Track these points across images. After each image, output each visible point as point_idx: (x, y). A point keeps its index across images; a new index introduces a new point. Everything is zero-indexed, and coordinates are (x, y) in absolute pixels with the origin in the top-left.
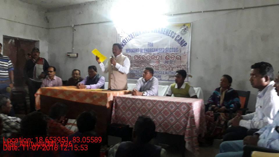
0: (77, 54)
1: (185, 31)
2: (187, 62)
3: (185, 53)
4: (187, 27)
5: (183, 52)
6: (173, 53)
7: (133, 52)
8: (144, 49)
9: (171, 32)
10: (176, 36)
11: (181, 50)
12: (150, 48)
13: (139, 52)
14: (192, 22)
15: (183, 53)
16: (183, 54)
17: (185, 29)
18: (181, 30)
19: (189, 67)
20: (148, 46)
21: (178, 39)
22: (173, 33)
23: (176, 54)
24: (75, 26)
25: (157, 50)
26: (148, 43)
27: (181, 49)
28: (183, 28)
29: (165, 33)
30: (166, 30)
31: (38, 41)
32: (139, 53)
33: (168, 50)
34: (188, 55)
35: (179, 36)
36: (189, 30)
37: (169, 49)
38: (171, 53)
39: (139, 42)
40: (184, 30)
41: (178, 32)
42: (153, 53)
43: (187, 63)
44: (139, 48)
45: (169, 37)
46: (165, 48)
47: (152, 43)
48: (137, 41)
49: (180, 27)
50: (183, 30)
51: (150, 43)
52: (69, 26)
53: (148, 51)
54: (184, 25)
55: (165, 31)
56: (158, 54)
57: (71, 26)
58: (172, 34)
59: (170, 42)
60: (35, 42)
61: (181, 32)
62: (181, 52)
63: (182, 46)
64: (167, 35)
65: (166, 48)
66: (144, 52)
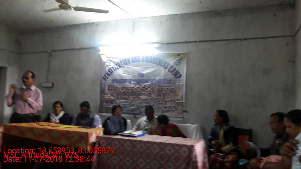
0: (53, 84)
2: (182, 96)
3: (179, 86)
4: (182, 58)
5: (177, 84)
6: (167, 85)
7: (120, 82)
8: (134, 80)
9: (164, 62)
10: (169, 66)
13: (128, 83)
14: (187, 53)
16: (177, 86)
17: (180, 59)
19: (184, 101)
20: (138, 77)
21: (171, 69)
22: (166, 63)
23: (170, 86)
24: (52, 51)
25: (147, 81)
26: (138, 73)
27: (175, 81)
29: (157, 63)
30: (158, 60)
34: (183, 88)
35: (172, 67)
36: (184, 61)
37: (162, 81)
39: (127, 72)
41: (172, 62)
42: (143, 84)
44: (128, 78)
45: (162, 67)
46: (157, 79)
47: (143, 73)
48: (125, 70)
49: (174, 57)
51: (140, 73)
52: (45, 52)
53: (138, 82)
54: (179, 55)
56: (149, 85)
57: (47, 51)
58: (165, 65)
59: (162, 74)
61: (175, 62)
62: (175, 84)
63: (176, 78)
64: (160, 65)
65: (159, 80)
66: (133, 83)
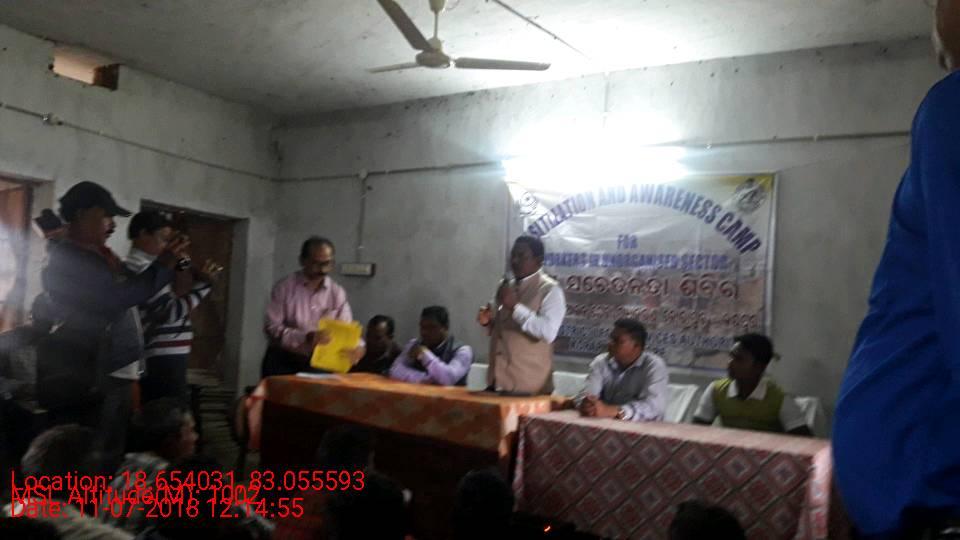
0: (373, 267)
1: (755, 199)
2: (761, 306)
3: (753, 275)
4: (762, 188)
5: (746, 270)
6: (710, 271)
7: (564, 263)
8: (606, 257)
9: (701, 203)
10: (719, 216)
11: (741, 263)
12: (625, 252)
13: (587, 265)
14: (779, 172)
15: (748, 273)
16: (745, 277)
17: (754, 193)
18: (739, 196)
19: (768, 323)
20: (619, 246)
21: (727, 224)
22: (711, 205)
23: (722, 276)
24: (370, 174)
25: (650, 260)
26: (621, 236)
27: (739, 259)
28: (746, 191)
29: (680, 204)
30: (683, 196)
31: (246, 220)
32: (586, 269)
33: (692, 262)
34: (765, 282)
35: (729, 216)
36: (769, 197)
37: (695, 258)
38: (703, 272)
40: (752, 197)
42: (636, 270)
43: (763, 308)
44: (588, 250)
45: (695, 217)
46: (681, 253)
47: (634, 237)
48: (581, 228)
49: (735, 187)
50: (745, 196)
51: (626, 237)
52: (350, 176)
53: (618, 261)
54: (751, 181)
55: (678, 200)
56: (655, 273)
57: (357, 176)
58: (705, 210)
59: (699, 237)
60: (233, 221)
61: (741, 200)
62: (737, 268)
63: (744, 250)
64: (690, 209)
65: (685, 256)
66: (605, 266)
